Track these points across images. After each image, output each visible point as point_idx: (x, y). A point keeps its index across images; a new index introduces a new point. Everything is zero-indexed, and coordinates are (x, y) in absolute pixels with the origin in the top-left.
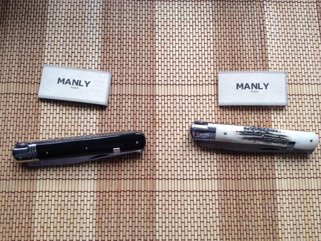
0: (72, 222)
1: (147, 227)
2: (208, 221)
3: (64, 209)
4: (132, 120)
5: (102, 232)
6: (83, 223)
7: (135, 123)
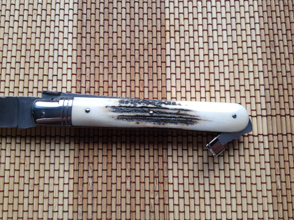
0: (36, 183)
1: (155, 191)
2: (254, 182)
3: (24, 163)
4: (128, 28)
5: (83, 198)
6: (54, 184)
7: (132, 33)
